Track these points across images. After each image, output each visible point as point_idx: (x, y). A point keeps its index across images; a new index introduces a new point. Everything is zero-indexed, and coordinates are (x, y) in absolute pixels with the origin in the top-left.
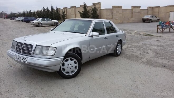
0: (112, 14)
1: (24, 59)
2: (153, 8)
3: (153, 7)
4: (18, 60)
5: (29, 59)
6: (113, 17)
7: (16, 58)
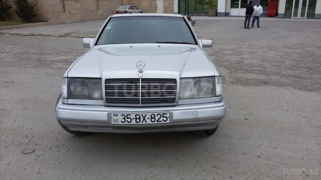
0: (62, 3)
4: (134, 122)
5: (179, 113)
6: (64, 9)
7: (124, 118)
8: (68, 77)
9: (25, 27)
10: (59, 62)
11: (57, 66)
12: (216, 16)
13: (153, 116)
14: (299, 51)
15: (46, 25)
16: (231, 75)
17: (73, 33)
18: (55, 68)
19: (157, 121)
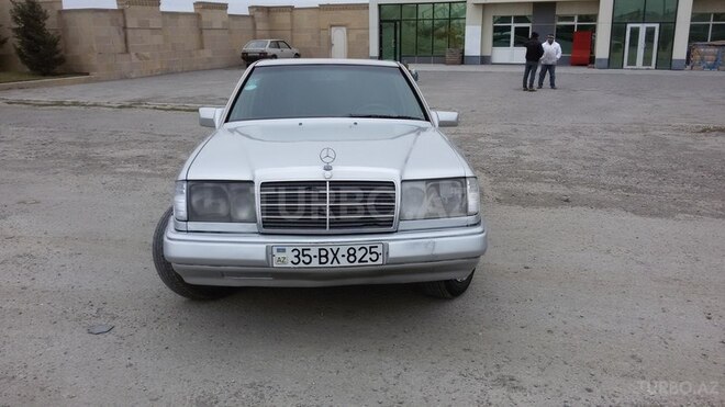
0: (123, 34)
1: (359, 255)
2: (268, 10)
3: (268, 8)
4: (315, 263)
5: (401, 246)
6: (127, 46)
7: (297, 256)
8: (187, 181)
9: (38, 86)
10: (127, 161)
11: (123, 170)
12: (462, 63)
13: (352, 252)
14: (638, 136)
15: (85, 82)
16: (495, 187)
17: (148, 100)
18: (122, 173)
19: (360, 261)
